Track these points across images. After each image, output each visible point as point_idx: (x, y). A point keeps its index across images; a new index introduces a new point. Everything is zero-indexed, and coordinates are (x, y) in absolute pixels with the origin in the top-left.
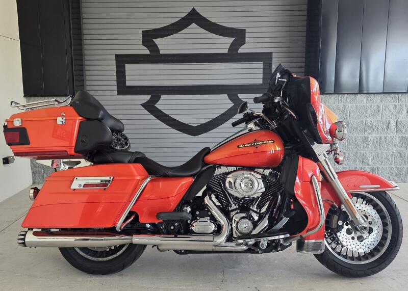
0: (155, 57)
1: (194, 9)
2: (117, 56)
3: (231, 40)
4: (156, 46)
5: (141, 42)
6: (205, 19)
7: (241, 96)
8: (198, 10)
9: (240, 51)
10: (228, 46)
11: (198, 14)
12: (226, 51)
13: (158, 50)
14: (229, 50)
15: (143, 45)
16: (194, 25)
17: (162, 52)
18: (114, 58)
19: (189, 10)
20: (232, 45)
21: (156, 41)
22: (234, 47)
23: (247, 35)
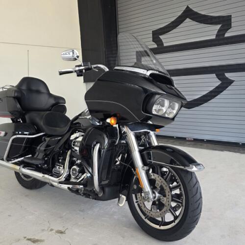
0: (161, 49)
1: (188, 7)
2: (137, 52)
3: (218, 27)
4: (161, 41)
5: (151, 39)
6: (196, 13)
7: (228, 75)
8: (190, 7)
9: (227, 35)
10: (216, 32)
11: (191, 10)
12: (214, 37)
13: (163, 44)
14: (217, 36)
15: (153, 41)
16: (188, 20)
17: (165, 45)
18: (135, 53)
19: (184, 8)
20: (219, 31)
21: (161, 37)
22: (221, 33)
23: (233, 20)
